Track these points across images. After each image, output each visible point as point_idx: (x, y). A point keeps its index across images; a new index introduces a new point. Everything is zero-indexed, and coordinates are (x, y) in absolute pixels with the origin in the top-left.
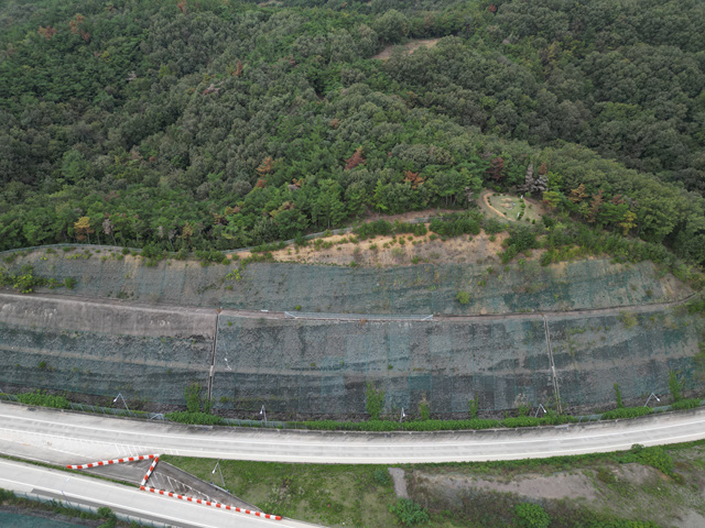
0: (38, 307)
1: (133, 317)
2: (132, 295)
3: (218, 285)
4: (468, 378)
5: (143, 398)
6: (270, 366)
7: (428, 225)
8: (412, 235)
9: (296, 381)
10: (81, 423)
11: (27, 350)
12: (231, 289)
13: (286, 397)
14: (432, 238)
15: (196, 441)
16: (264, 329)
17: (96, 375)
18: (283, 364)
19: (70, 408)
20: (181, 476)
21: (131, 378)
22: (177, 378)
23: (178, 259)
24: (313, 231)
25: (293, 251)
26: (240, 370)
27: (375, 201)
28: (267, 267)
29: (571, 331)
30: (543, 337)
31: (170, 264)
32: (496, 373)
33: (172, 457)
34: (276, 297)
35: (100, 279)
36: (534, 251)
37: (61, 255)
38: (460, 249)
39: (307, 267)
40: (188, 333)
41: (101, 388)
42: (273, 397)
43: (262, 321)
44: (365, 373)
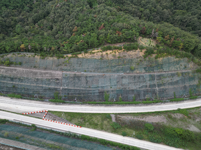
0: (11, 70)
1: (39, 73)
2: (38, 67)
3: (62, 64)
4: (133, 90)
5: (42, 96)
6: (77, 87)
7: (123, 47)
8: (118, 50)
9: (85, 91)
10: (26, 102)
11: (9, 82)
12: (66, 65)
13: (82, 95)
14: (124, 51)
15: (58, 107)
16: (76, 77)
17: (29, 89)
18: (81, 86)
19: (22, 98)
20: (54, 116)
21: (39, 90)
22: (52, 90)
23: (50, 57)
24: (89, 49)
25: (84, 55)
26: (69, 88)
27: (107, 40)
28: (76, 59)
29: (163, 77)
30: (155, 79)
31: (48, 58)
32: (141, 89)
33: (51, 111)
34: (79, 68)
35: (28, 62)
36: (153, 55)
37: (17, 56)
38: (132, 54)
39: (88, 59)
40: (54, 78)
41: (31, 93)
42: (79, 95)
43: (75, 74)
44: (104, 89)
